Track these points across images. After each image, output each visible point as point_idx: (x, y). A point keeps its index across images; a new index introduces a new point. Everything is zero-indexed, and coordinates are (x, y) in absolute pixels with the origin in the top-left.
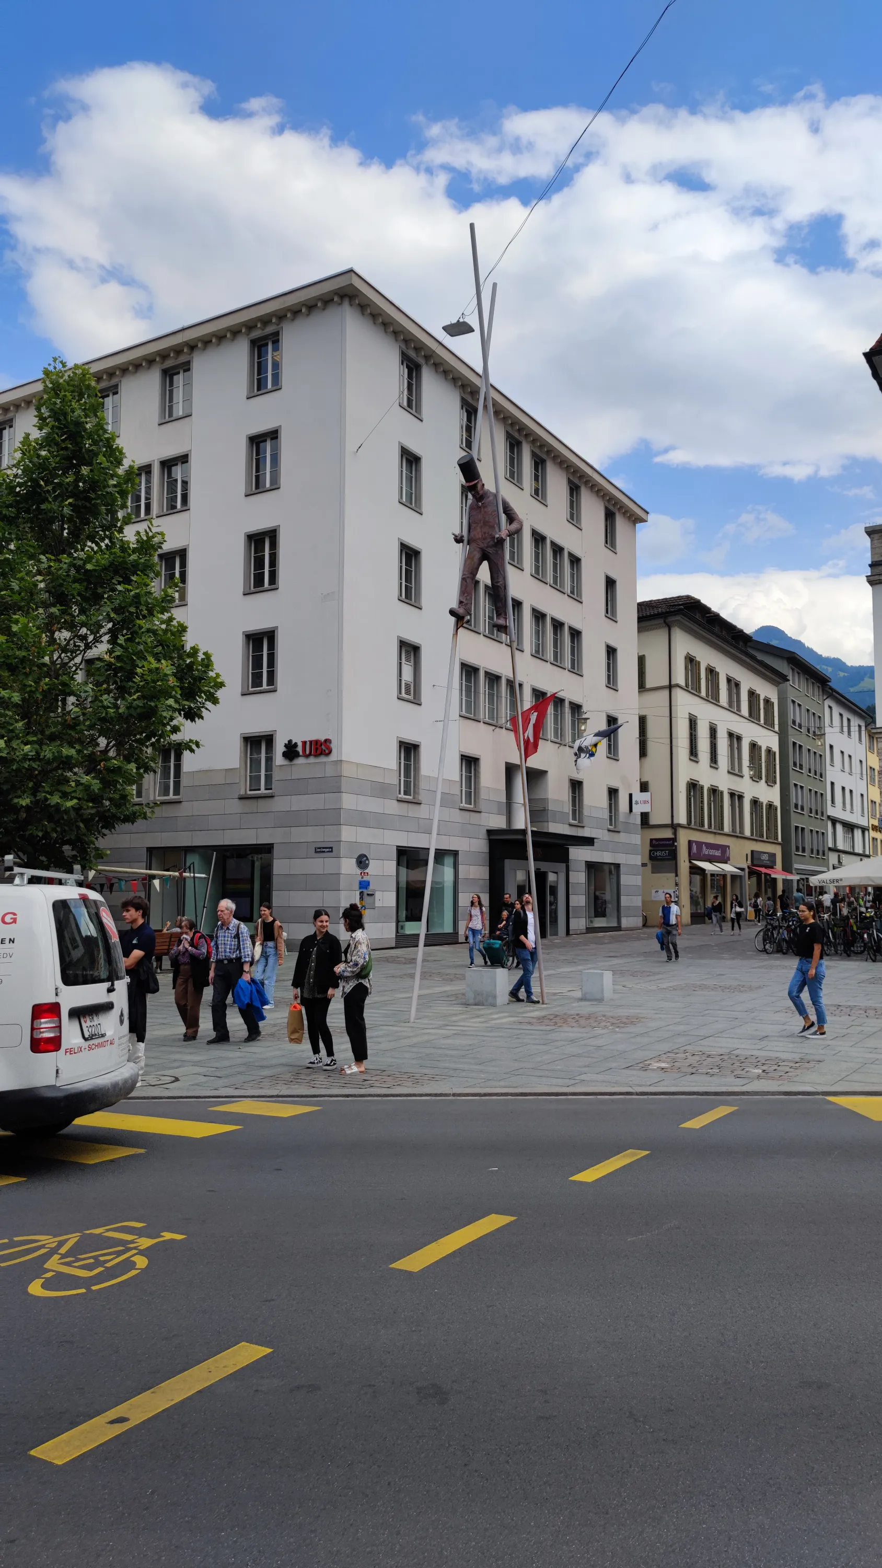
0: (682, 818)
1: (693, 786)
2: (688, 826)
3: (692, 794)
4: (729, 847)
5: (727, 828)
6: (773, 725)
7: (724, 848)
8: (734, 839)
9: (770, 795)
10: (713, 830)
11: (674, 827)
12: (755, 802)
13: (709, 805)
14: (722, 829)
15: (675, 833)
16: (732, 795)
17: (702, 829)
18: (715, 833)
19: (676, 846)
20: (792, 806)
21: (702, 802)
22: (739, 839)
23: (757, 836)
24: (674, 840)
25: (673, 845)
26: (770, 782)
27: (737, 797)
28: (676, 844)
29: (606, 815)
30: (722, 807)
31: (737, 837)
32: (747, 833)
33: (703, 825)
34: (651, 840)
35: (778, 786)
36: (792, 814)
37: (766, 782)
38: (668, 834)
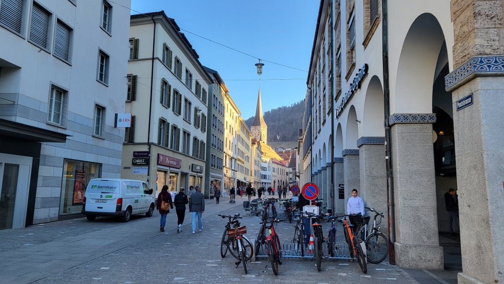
0: (154, 139)
1: (163, 122)
2: (158, 145)
3: (162, 127)
4: (181, 160)
5: (181, 150)
6: (205, 103)
7: (178, 161)
8: (184, 156)
9: (202, 137)
10: (173, 149)
11: (149, 144)
12: (195, 139)
13: (172, 135)
14: (178, 150)
15: (150, 149)
16: (185, 132)
17: (167, 148)
18: (174, 152)
19: (150, 156)
20: (211, 145)
21: (168, 132)
22: (187, 157)
23: (195, 156)
24: (149, 153)
25: (148, 156)
26: (203, 130)
27: (187, 134)
28: (149, 155)
29: (92, 124)
30: (179, 137)
31: (186, 156)
32: (191, 154)
33: (167, 146)
34: (134, 152)
35: (206, 133)
36: (211, 148)
37: (201, 130)
38: (145, 149)
